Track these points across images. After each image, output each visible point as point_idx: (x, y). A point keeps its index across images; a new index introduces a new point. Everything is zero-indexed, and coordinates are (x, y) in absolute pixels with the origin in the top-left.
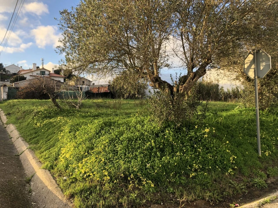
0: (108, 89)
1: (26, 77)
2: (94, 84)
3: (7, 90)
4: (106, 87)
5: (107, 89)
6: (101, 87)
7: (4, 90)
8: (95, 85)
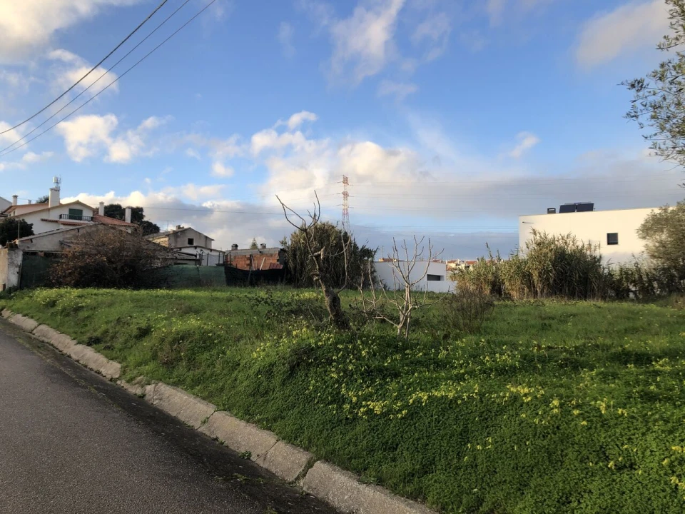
0: (278, 260)
1: (32, 225)
2: (236, 246)
3: (19, 259)
4: (271, 255)
5: (275, 262)
6: (258, 256)
7: (11, 259)
8: (239, 248)
